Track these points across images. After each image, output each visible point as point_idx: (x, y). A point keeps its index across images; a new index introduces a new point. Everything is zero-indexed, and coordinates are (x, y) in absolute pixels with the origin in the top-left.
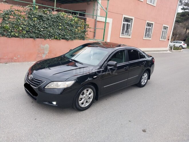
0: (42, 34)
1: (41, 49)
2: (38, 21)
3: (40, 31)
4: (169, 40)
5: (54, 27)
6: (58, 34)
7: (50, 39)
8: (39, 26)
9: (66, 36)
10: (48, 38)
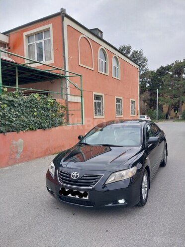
0: (15, 125)
1: (14, 147)
2: (9, 108)
3: (11, 122)
4: (138, 114)
5: (27, 114)
6: (33, 123)
7: (24, 131)
8: (10, 115)
9: (42, 124)
10: (22, 130)
